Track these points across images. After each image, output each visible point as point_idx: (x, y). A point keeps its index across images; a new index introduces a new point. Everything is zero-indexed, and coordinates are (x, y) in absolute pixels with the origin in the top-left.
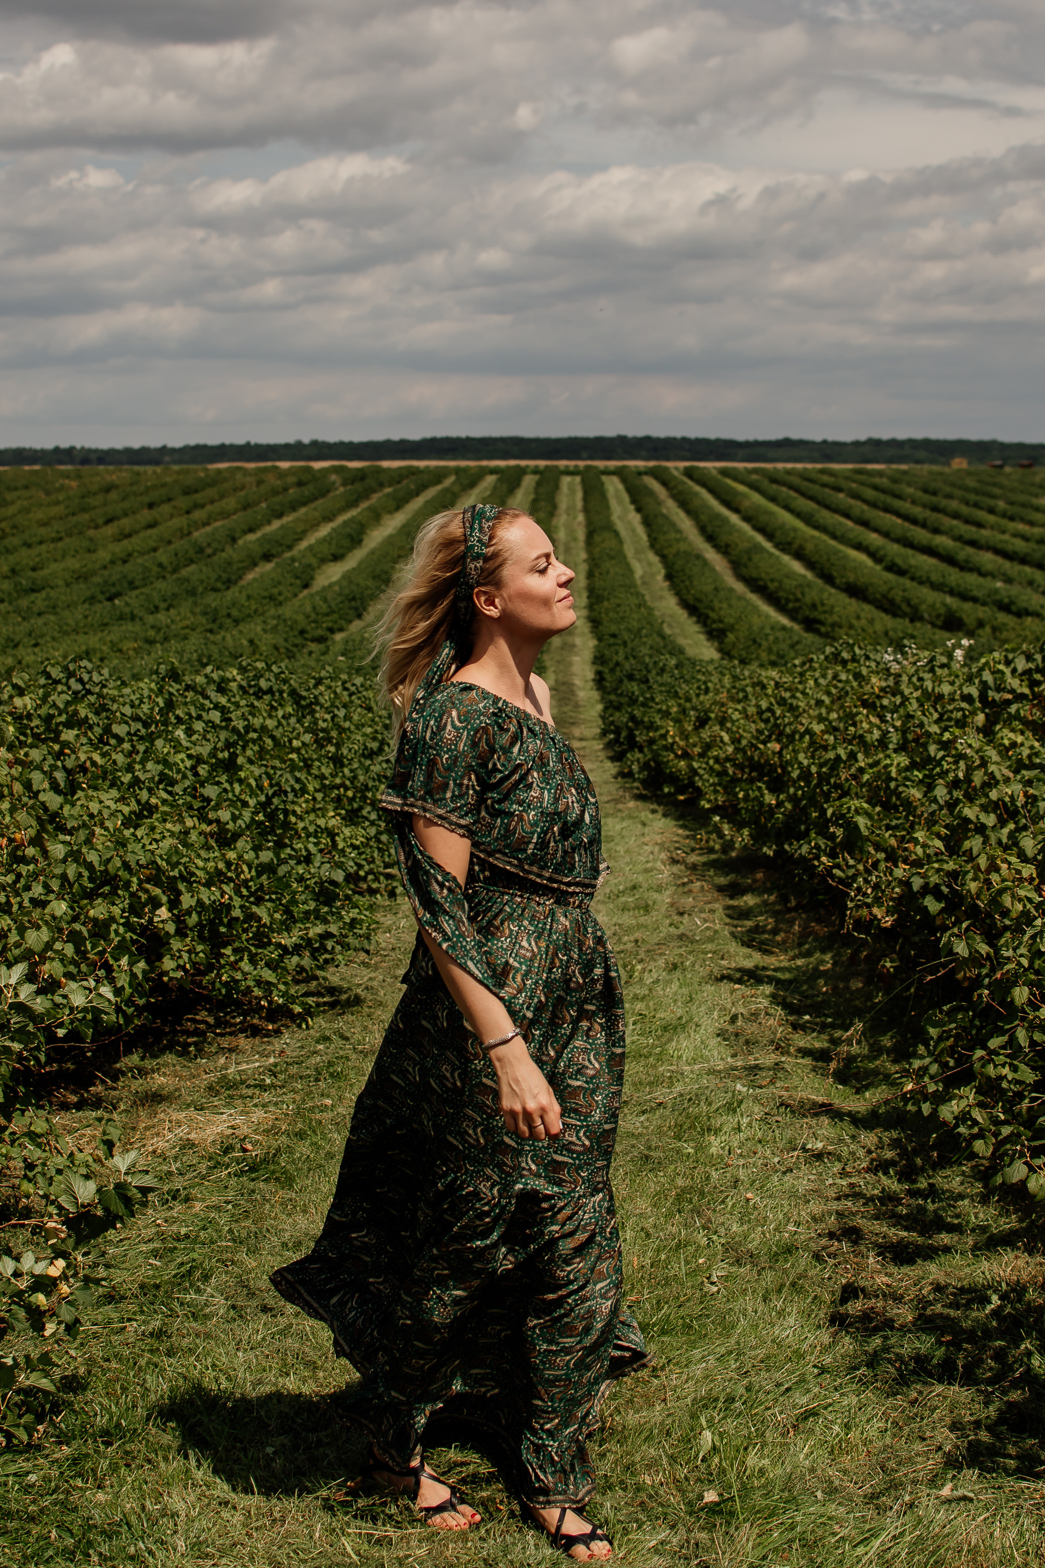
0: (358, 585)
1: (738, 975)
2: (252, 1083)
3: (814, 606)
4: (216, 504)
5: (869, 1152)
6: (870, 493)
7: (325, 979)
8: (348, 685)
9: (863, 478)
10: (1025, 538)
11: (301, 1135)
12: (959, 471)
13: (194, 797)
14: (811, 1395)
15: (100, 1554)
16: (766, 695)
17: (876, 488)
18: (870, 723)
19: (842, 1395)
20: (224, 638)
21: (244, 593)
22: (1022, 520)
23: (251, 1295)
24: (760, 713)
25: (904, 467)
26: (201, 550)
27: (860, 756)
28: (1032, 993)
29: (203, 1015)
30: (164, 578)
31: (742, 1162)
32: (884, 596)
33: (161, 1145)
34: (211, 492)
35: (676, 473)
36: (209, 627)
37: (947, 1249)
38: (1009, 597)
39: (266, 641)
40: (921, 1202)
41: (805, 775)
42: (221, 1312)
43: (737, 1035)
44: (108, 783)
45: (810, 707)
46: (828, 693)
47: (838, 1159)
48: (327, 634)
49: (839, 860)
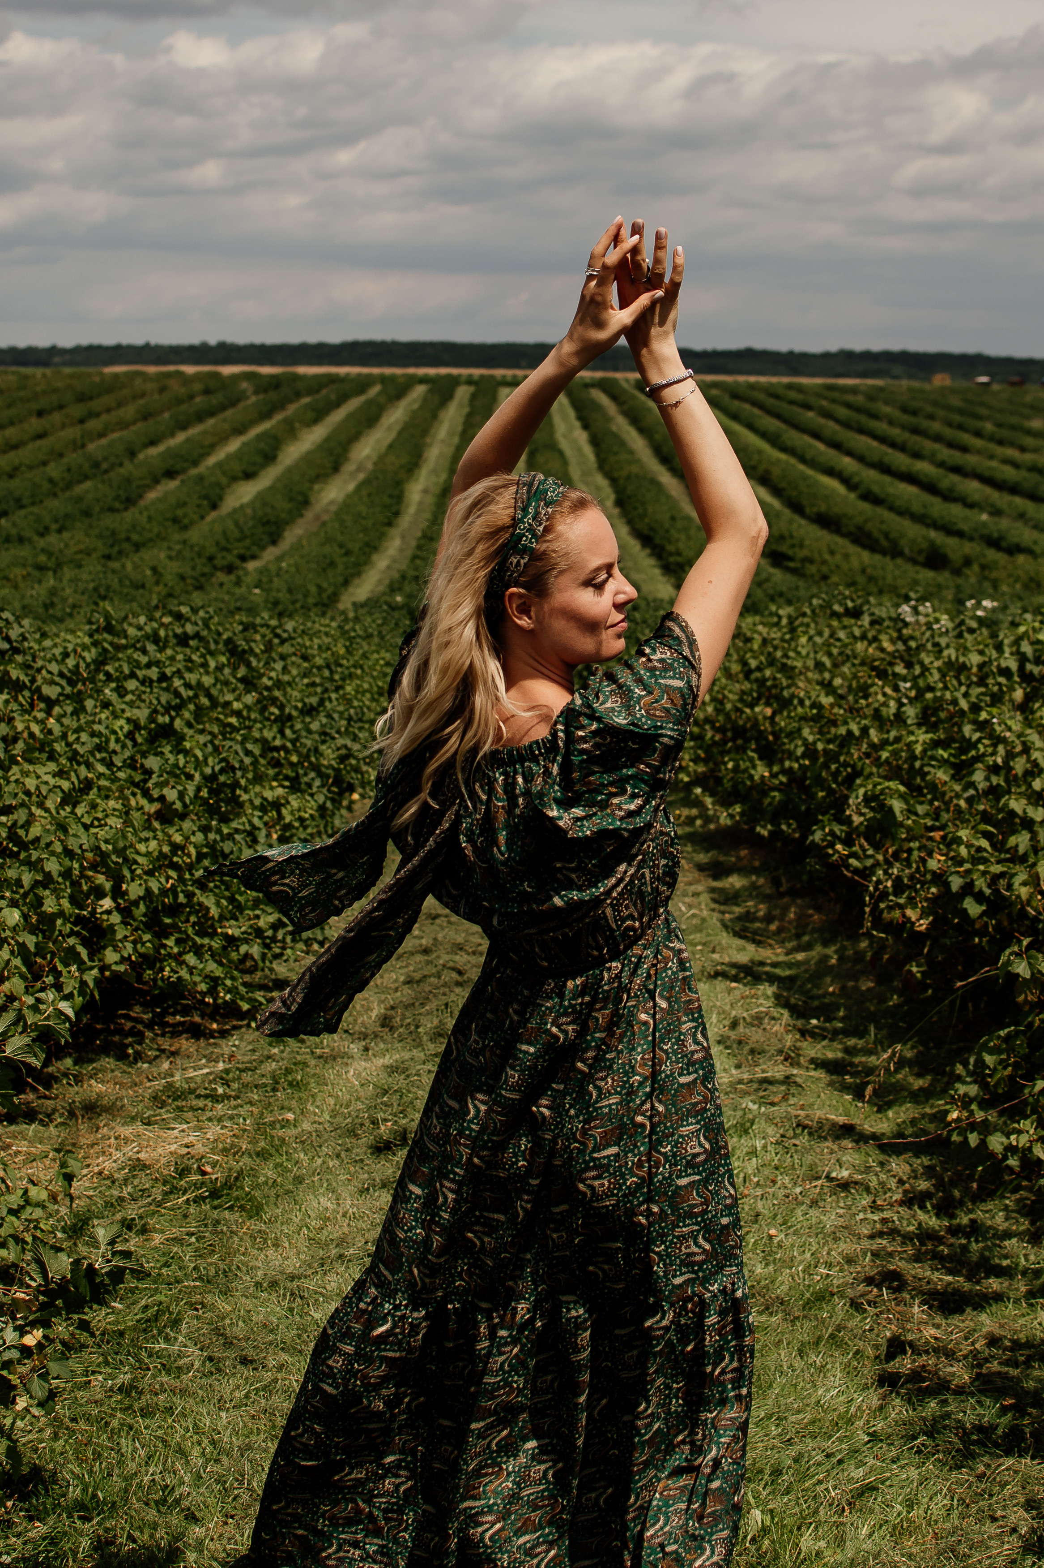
0: (273, 507)
1: (733, 972)
2: (203, 1092)
4: (113, 413)
5: (901, 1182)
6: (842, 412)
7: (271, 970)
8: (279, 631)
9: (836, 395)
10: (1016, 465)
11: (263, 1155)
12: (943, 389)
13: (134, 769)
14: (867, 1468)
17: (848, 406)
18: (885, 695)
19: (901, 1467)
20: (123, 566)
21: (145, 514)
22: (1012, 444)
23: (228, 1344)
25: (879, 382)
26: (96, 465)
27: (873, 732)
29: (136, 1011)
30: (55, 495)
31: (759, 1192)
32: (860, 528)
33: (108, 1165)
34: (108, 400)
35: (625, 385)
36: (107, 551)
37: (999, 1297)
38: (999, 531)
40: (964, 1241)
41: (811, 752)
42: (197, 1364)
43: (740, 1042)
44: (45, 756)
45: (807, 669)
46: (829, 654)
47: (868, 1190)
48: (238, 562)
49: (856, 849)
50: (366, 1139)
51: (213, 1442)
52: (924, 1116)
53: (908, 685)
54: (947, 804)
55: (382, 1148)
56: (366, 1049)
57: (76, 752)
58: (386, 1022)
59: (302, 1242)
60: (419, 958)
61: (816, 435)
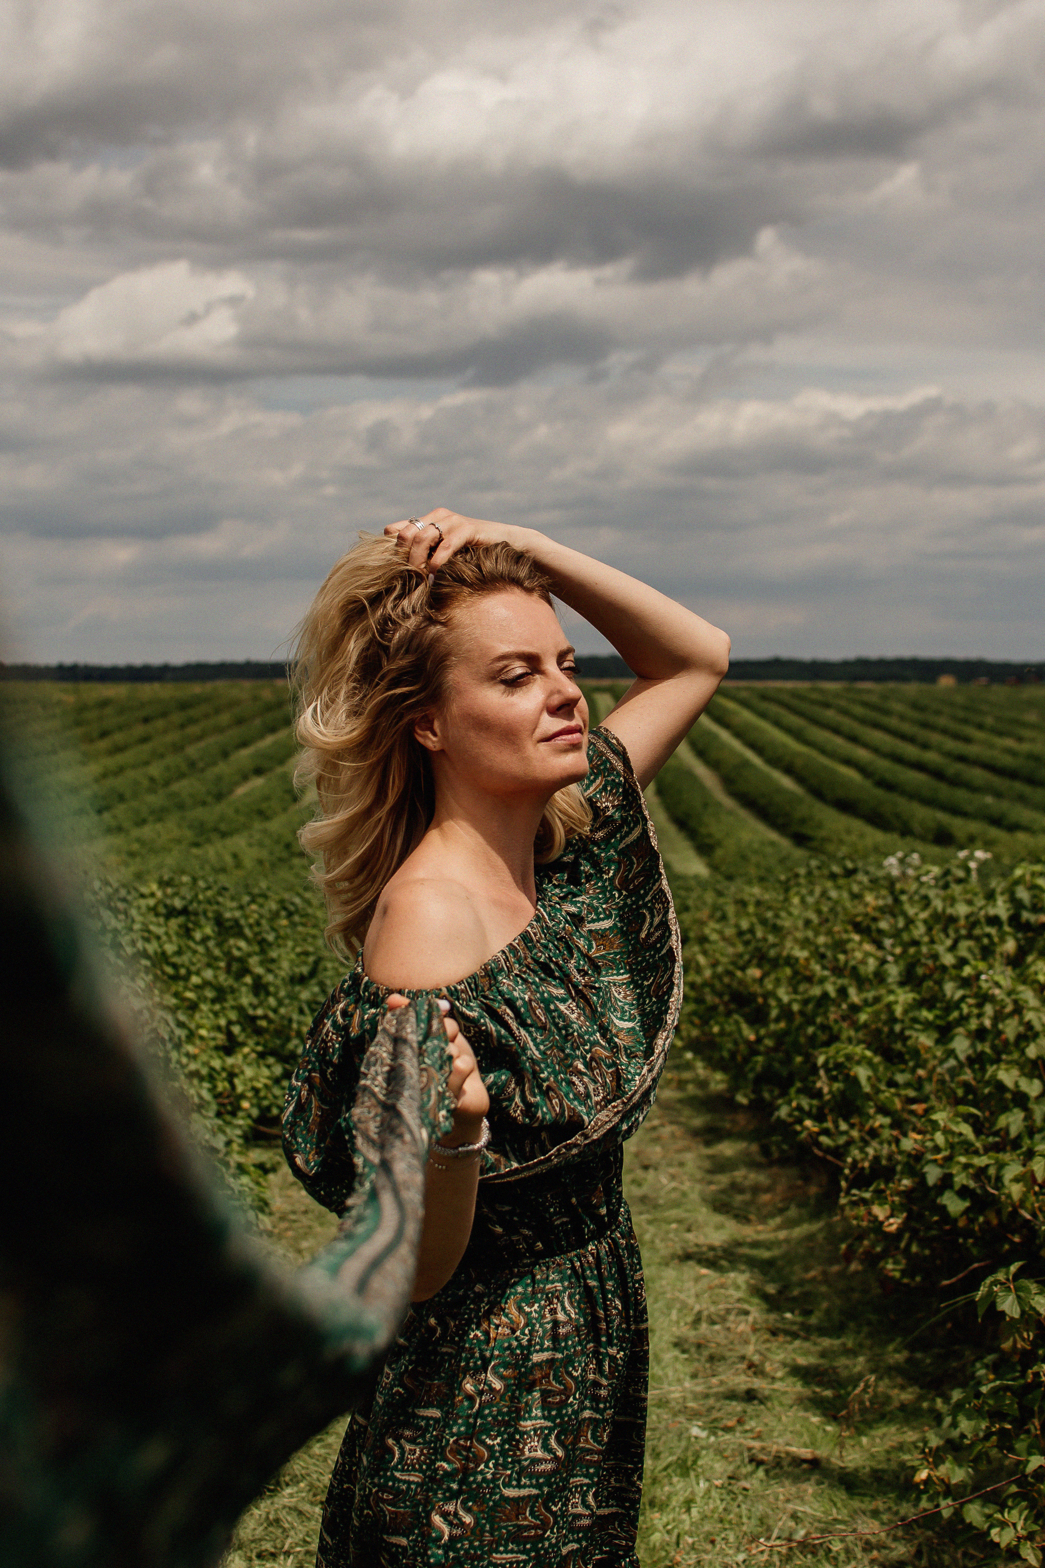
3: (804, 821)
4: (211, 719)
9: (854, 696)
10: (1014, 754)
12: (947, 690)
16: (748, 914)
18: (865, 951)
20: (207, 852)
21: (234, 807)
22: (1010, 735)
24: (740, 933)
26: (193, 765)
27: (852, 991)
30: (154, 792)
34: (205, 709)
36: (194, 840)
38: (1000, 811)
39: (250, 855)
43: (699, 1346)
45: (796, 928)
46: (819, 913)
49: (829, 1125)
53: (892, 941)
54: (930, 1072)
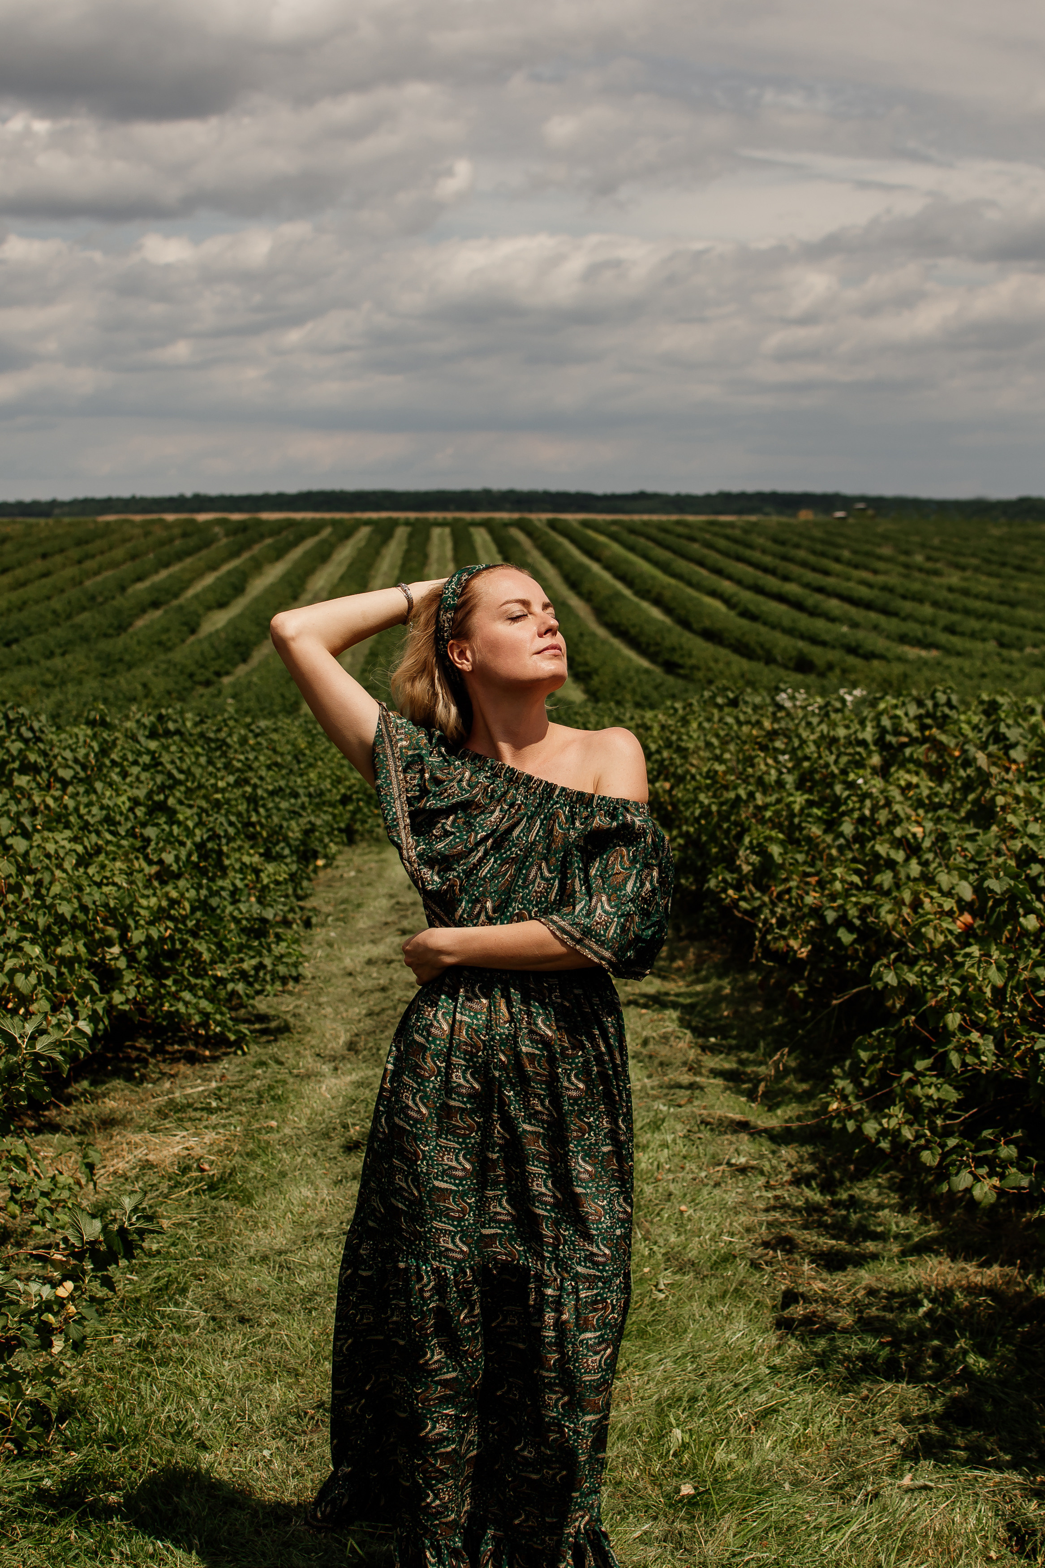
0: (243, 632)
1: (642, 1001)
2: (199, 1106)
3: (673, 649)
4: (106, 555)
5: (790, 1166)
6: (722, 543)
7: (253, 1007)
9: (716, 529)
10: (870, 585)
11: (252, 1155)
12: (806, 523)
13: (136, 837)
14: (768, 1395)
15: (122, 1553)
17: (727, 538)
18: (767, 765)
19: (797, 1393)
20: (118, 682)
21: (135, 639)
22: (866, 568)
23: (228, 1306)
25: (753, 518)
26: (93, 598)
27: (758, 795)
28: (964, 1019)
29: (141, 1042)
30: (58, 625)
31: (671, 1177)
32: (738, 641)
33: (122, 1166)
34: (99, 544)
35: (538, 524)
36: (103, 670)
37: (875, 1257)
38: (857, 640)
39: (159, 685)
40: (844, 1212)
41: (707, 813)
42: (202, 1323)
43: (650, 1057)
44: (61, 826)
45: (699, 748)
46: (717, 736)
47: (762, 1173)
48: (214, 678)
49: (745, 893)
50: (338, 1141)
51: (218, 1386)
52: (807, 1113)
53: (787, 757)
54: (821, 853)
55: (351, 1148)
56: (336, 1069)
57: (87, 823)
58: (352, 1046)
59: (288, 1227)
60: (378, 995)
61: (701, 564)
